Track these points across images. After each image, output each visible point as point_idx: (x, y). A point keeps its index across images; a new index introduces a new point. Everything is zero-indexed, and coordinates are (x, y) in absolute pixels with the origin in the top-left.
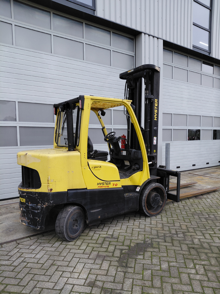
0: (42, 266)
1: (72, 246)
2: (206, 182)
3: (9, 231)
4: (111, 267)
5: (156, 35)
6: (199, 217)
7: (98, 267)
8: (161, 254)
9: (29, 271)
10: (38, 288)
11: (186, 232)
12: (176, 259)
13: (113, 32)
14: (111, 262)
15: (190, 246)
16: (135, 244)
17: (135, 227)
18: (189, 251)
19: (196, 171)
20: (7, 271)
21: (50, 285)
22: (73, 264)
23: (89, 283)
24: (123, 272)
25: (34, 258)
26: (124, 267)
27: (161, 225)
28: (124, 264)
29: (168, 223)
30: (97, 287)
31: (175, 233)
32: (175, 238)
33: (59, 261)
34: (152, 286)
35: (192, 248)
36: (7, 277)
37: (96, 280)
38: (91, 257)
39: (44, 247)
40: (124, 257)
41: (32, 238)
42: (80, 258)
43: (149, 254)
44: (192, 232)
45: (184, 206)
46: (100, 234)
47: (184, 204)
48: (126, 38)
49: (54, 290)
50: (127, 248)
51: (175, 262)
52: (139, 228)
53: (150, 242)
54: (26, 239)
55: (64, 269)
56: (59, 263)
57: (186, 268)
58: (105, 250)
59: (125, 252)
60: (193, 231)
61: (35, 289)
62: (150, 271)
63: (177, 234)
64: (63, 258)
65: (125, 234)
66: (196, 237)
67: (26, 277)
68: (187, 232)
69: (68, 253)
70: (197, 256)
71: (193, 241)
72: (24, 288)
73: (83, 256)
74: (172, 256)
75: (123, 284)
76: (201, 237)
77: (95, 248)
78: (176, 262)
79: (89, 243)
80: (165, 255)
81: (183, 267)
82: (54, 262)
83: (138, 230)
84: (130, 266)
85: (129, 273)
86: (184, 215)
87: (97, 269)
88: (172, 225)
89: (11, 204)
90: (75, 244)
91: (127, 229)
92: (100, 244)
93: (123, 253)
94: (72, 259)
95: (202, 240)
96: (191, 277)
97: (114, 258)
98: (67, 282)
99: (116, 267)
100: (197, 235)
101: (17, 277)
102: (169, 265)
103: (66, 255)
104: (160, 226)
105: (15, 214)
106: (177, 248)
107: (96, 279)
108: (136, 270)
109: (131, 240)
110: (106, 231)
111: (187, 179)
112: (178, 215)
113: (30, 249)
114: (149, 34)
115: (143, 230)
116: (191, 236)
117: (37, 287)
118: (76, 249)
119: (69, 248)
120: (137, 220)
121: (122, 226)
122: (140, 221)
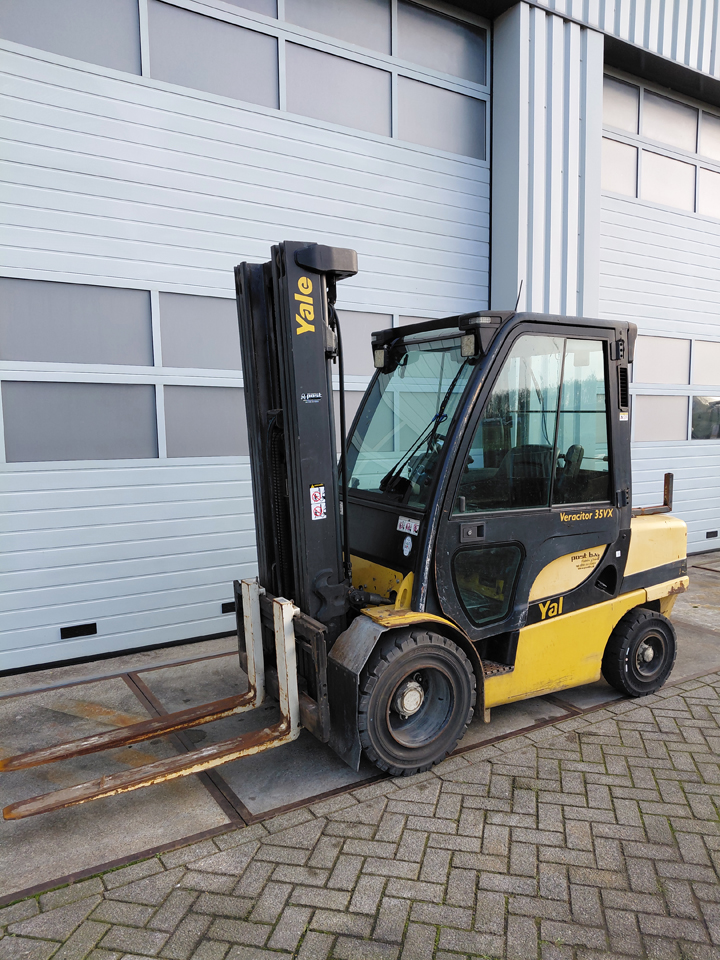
5: (577, 15)
17: (490, 863)
27: (614, 848)
29: (647, 839)
45: (706, 732)
46: (314, 912)
52: (508, 873)
63: (703, 921)
65: (439, 913)
88: (668, 852)
91: (448, 875)
110: (345, 885)
112: (687, 787)
114: (549, 7)
115: (528, 885)
120: (497, 819)
121: (425, 853)
122: (514, 820)
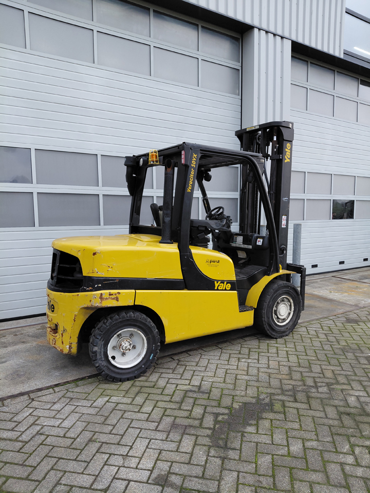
0: (73, 443)
1: (127, 406)
2: (364, 293)
3: (16, 376)
4: (197, 448)
5: (279, 32)
6: (356, 356)
7: (173, 446)
8: (289, 424)
9: (50, 452)
10: (64, 485)
11: (332, 384)
12: (317, 435)
13: (202, 27)
14: (197, 438)
15: (342, 409)
16: (240, 404)
17: (240, 372)
18: (340, 419)
19: (346, 274)
20: (9, 451)
21: (86, 480)
22: (128, 440)
23: (156, 478)
24: (220, 457)
25: (58, 427)
26: (222, 447)
27: (287, 368)
28: (221, 442)
29: (300, 366)
30: (172, 485)
31: (312, 384)
32: (313, 395)
33: (104, 433)
34: (274, 486)
35: (344, 413)
36: (8, 463)
37: (169, 473)
38: (160, 428)
39: (78, 406)
40: (221, 429)
41: (56, 389)
42: (141, 429)
43: (266, 424)
44: (344, 384)
45: (327, 335)
46: (177, 385)
47: (326, 332)
48: (226, 37)
49: (93, 489)
50: (226, 411)
51: (316, 440)
52: (247, 375)
53: (267, 400)
54: (46, 391)
55: (113, 449)
56: (104, 438)
57: (337, 452)
58: (186, 414)
59: (223, 418)
60: (346, 382)
61: (58, 488)
62: (269, 458)
63: (317, 387)
64: (110, 428)
65: (222, 385)
66: (351, 392)
67: (43, 463)
68: (335, 384)
69: (120, 419)
70: (356, 429)
71: (346, 400)
72: (38, 485)
73: (146, 425)
74: (309, 428)
75: (219, 481)
76: (361, 394)
77: (168, 410)
78: (318, 440)
79: (158, 401)
80: (296, 426)
81: (330, 451)
82: (94, 435)
83: (247, 378)
84: (233, 446)
85: (230, 459)
86: (328, 352)
87: (172, 451)
88: (307, 370)
89: (23, 328)
90: (134, 403)
91: (225, 375)
92: (177, 403)
93: (220, 422)
94: (126, 430)
95: (362, 399)
96: (346, 471)
97: (204, 430)
98: (117, 474)
99: (205, 448)
100: (353, 389)
101: (27, 463)
102: (304, 446)
103: (117, 423)
104: (285, 370)
105: (30, 344)
106: (318, 414)
107: (170, 470)
108: (244, 454)
109: (233, 396)
110: (188, 378)
111: (330, 287)
112: (317, 351)
113: (53, 410)
114: (267, 29)
115: (254, 378)
116: (342, 390)
117: (61, 484)
118: (135, 412)
119: (121, 410)
120: (243, 360)
121: (216, 369)
122: (250, 361)
